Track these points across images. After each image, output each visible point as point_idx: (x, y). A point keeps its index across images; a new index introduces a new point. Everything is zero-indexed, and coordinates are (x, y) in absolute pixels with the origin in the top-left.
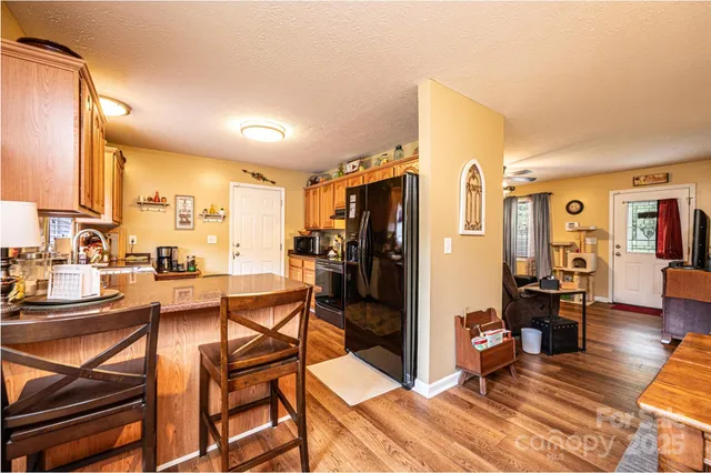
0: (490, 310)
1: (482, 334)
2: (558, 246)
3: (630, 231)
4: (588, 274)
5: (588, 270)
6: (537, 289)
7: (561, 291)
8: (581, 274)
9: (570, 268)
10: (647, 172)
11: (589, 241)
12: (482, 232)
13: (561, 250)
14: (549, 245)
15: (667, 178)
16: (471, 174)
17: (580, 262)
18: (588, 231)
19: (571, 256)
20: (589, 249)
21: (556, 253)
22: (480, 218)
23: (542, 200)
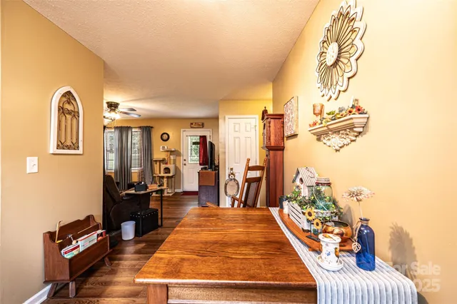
0: (88, 217)
1: (74, 242)
2: (156, 161)
3: (189, 151)
4: (172, 177)
5: (171, 175)
6: (133, 192)
7: (148, 191)
8: (168, 177)
9: (162, 174)
10: (196, 121)
11: (172, 157)
12: (80, 151)
13: (158, 163)
14: (151, 160)
15: (203, 126)
16: (64, 99)
17: (167, 170)
18: (171, 151)
19: (163, 166)
20: (172, 162)
21: (155, 165)
22: (77, 139)
23: (147, 131)
